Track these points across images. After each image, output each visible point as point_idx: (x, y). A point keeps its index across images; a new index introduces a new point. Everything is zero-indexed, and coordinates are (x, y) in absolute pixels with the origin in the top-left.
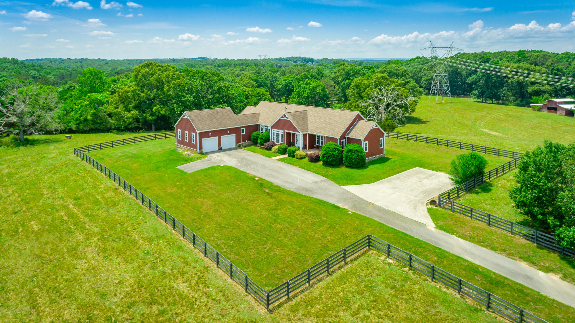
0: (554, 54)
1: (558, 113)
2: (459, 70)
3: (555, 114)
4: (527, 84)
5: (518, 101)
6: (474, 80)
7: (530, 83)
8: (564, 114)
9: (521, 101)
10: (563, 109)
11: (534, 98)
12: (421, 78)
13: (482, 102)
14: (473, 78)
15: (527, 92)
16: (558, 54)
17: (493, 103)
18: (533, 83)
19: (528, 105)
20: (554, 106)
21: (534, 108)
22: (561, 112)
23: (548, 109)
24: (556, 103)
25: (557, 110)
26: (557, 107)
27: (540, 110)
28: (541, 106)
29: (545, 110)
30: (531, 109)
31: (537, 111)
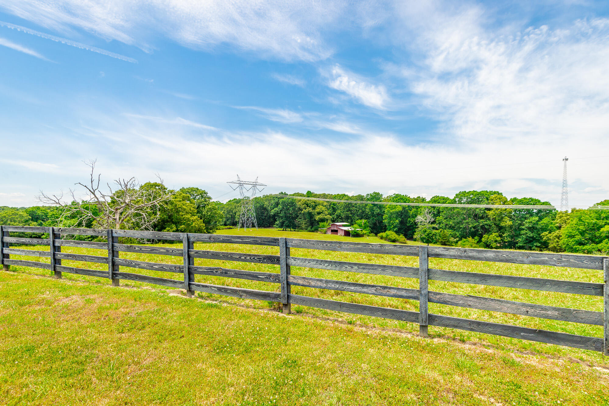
0: (329, 194)
1: (339, 234)
2: (265, 206)
3: (336, 235)
4: (315, 214)
5: (309, 229)
6: (276, 211)
7: (317, 213)
8: (343, 234)
9: (311, 228)
10: (342, 230)
11: (321, 224)
12: (235, 213)
13: (283, 230)
14: (275, 210)
15: (315, 220)
16: (332, 195)
17: (291, 231)
18: (319, 213)
19: (316, 230)
20: (336, 229)
21: (321, 232)
22: (341, 233)
23: (331, 231)
24: (337, 226)
25: (338, 232)
26: (338, 229)
27: (326, 232)
28: (326, 229)
29: (329, 233)
30: (319, 232)
31: (324, 233)
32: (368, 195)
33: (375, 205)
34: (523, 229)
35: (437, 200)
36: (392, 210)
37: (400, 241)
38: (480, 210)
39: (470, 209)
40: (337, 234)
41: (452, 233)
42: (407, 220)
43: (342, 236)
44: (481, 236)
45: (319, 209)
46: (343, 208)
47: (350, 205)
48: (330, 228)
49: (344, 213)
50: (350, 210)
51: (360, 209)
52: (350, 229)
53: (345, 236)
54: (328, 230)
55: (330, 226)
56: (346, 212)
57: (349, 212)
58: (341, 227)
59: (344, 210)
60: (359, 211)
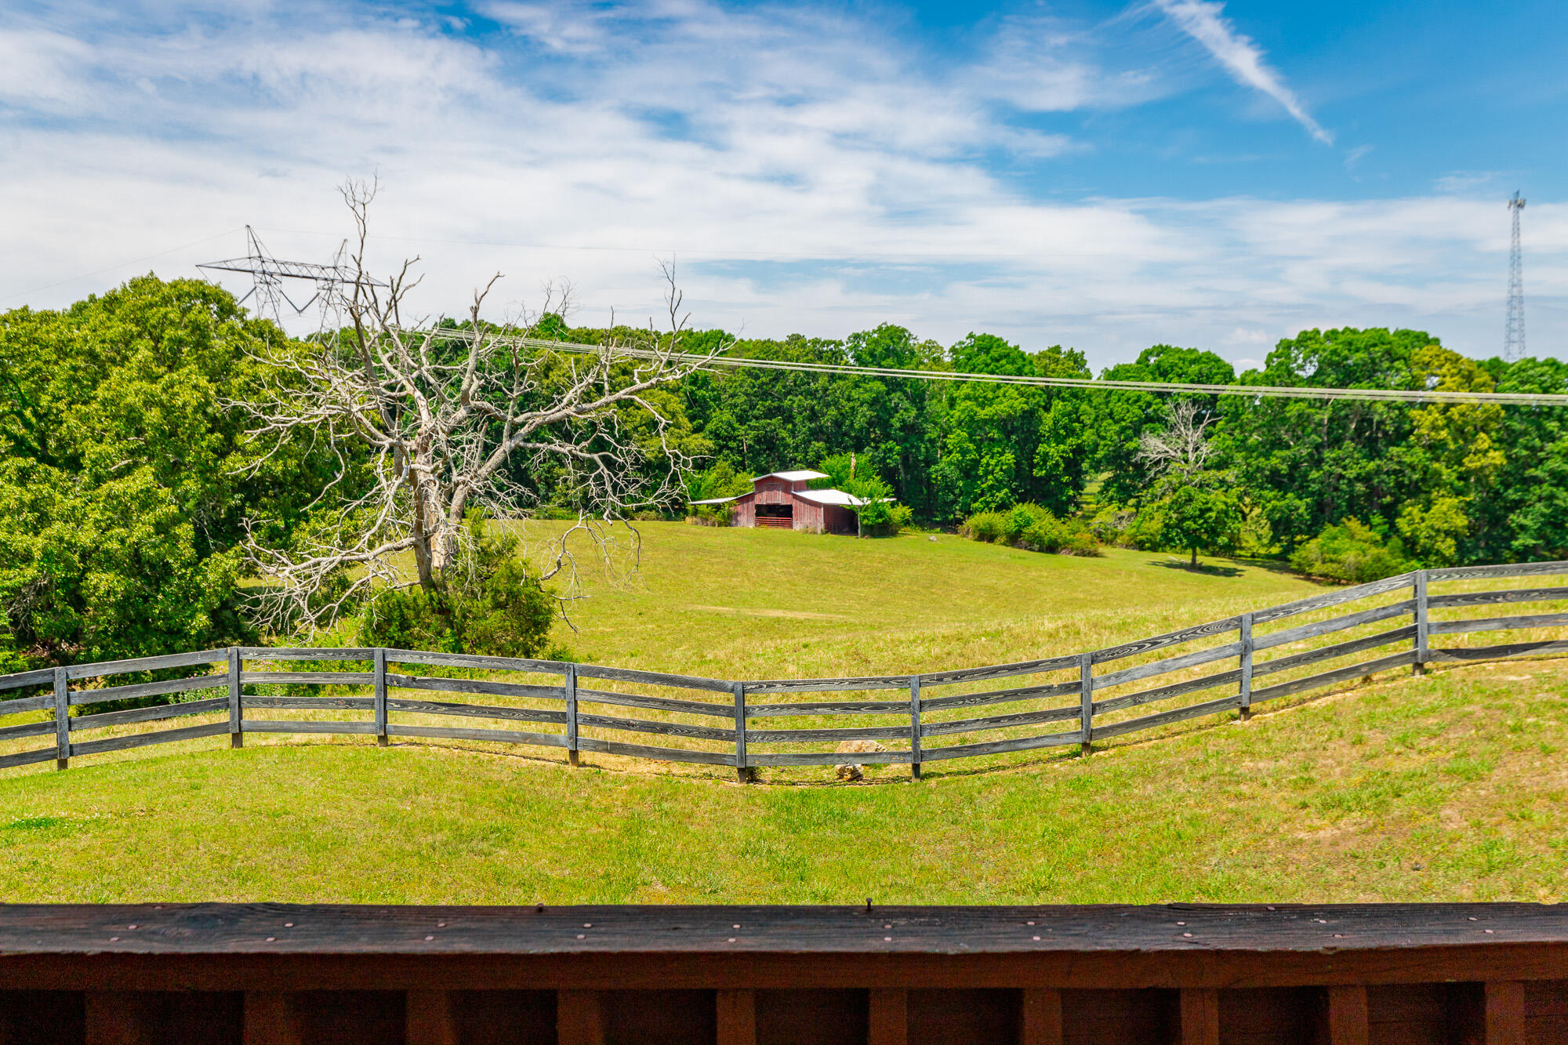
1: (798, 526)
3: (788, 530)
8: (821, 526)
10: (813, 506)
20: (779, 498)
21: (704, 518)
22: (807, 521)
23: (757, 514)
24: (787, 486)
25: (791, 516)
26: (794, 503)
27: (729, 520)
28: (730, 504)
29: (747, 522)
30: (688, 519)
31: (720, 525)
32: (857, 337)
33: (894, 385)
34: (1538, 481)
35: (1172, 366)
36: (982, 406)
37: (1076, 544)
38: (1389, 406)
39: (1348, 405)
40: (791, 526)
41: (1278, 504)
42: (1033, 451)
43: (815, 533)
44: (1391, 513)
46: (743, 398)
47: (779, 386)
48: (750, 497)
49: (753, 423)
50: (778, 408)
51: (828, 405)
52: (857, 502)
53: (834, 533)
54: (739, 508)
55: (750, 491)
56: (762, 421)
57: (776, 421)
58: (801, 490)
59: (753, 407)
60: (824, 415)
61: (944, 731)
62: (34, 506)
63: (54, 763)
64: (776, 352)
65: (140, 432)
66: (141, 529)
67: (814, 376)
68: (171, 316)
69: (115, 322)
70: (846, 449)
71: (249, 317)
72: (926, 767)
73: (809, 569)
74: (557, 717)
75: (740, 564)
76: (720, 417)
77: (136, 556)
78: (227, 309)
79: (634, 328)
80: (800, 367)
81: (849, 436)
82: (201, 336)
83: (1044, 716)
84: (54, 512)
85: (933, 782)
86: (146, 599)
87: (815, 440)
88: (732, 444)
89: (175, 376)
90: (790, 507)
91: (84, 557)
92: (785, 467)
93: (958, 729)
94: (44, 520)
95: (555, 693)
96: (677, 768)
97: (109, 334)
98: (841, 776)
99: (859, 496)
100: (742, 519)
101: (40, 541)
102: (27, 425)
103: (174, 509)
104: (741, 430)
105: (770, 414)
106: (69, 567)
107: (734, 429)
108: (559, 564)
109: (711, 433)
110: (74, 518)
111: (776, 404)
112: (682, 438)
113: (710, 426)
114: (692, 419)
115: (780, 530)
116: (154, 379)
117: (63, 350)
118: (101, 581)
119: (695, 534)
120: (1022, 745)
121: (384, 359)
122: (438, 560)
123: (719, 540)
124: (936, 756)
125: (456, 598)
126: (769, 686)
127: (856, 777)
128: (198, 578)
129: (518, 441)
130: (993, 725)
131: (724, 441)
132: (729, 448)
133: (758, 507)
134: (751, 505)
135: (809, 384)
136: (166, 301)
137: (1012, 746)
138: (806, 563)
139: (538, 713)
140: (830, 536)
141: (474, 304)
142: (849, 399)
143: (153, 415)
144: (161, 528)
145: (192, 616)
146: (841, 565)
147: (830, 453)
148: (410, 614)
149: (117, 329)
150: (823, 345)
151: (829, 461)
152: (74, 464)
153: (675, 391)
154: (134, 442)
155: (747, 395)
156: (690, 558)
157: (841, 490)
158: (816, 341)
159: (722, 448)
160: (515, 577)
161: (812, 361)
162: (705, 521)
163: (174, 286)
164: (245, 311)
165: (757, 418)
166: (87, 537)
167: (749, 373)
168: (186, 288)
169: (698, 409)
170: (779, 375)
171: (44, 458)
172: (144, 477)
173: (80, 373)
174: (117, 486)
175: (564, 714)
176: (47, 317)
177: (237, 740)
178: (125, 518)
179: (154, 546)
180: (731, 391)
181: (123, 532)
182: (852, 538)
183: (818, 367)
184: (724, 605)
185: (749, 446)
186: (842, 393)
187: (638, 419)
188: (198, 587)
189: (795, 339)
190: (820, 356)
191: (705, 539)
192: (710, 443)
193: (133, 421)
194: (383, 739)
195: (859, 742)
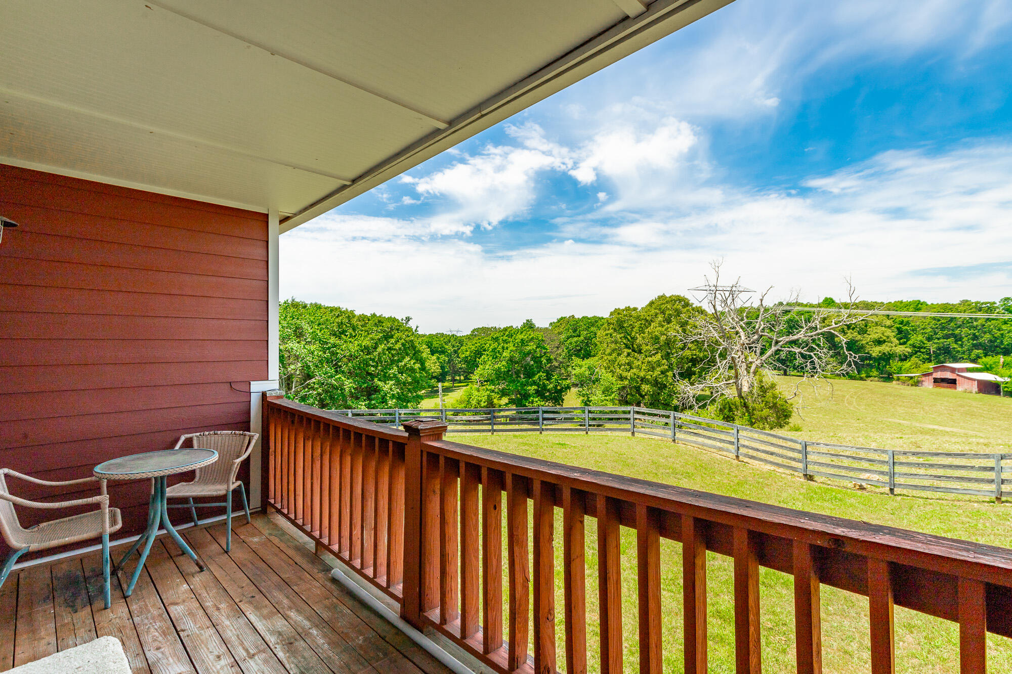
1: (960, 388)
4: (869, 344)
7: (873, 342)
8: (976, 390)
11: (896, 365)
18: (879, 342)
19: (886, 378)
20: (949, 375)
22: (966, 387)
23: (934, 382)
24: (953, 370)
25: (956, 384)
26: (958, 378)
27: (917, 384)
28: (918, 377)
29: (928, 384)
30: (894, 382)
31: (912, 385)
40: (956, 388)
43: (971, 392)
45: (875, 333)
46: (930, 330)
47: (952, 324)
48: (931, 374)
49: (936, 341)
50: (952, 334)
51: (985, 333)
52: (999, 379)
53: (984, 393)
54: (924, 379)
55: (931, 371)
56: (941, 340)
57: (951, 340)
58: (962, 372)
59: (936, 334)
60: (982, 337)
61: (907, 476)
62: (628, 364)
63: (585, 432)
64: (950, 309)
65: (658, 343)
66: (657, 372)
67: (976, 320)
68: (668, 307)
69: (653, 309)
70: (997, 354)
71: (694, 306)
72: (897, 491)
73: (963, 409)
74: (732, 443)
75: (920, 403)
76: (916, 339)
77: (656, 380)
78: (687, 304)
79: (870, 301)
80: (966, 316)
81: (1000, 347)
82: (678, 313)
83: (969, 480)
84: (634, 366)
85: (899, 498)
86: (659, 394)
87: (976, 349)
88: (922, 350)
89: (669, 326)
90: (955, 380)
91: (642, 380)
92: (956, 360)
93: (915, 477)
94: (631, 368)
95: (731, 434)
96: (781, 470)
97: (650, 313)
98: (855, 487)
99: (1002, 377)
100: (925, 384)
101: (629, 374)
102: (629, 340)
103: (667, 367)
104: (928, 344)
105: (947, 337)
106: (637, 382)
107: (924, 344)
108: (795, 394)
109: (911, 345)
110: (638, 367)
111: (950, 332)
112: (892, 347)
113: (909, 342)
114: (899, 339)
115: (949, 390)
116: (663, 326)
117: (638, 318)
118: (645, 388)
119: (897, 388)
120: (954, 491)
121: (730, 318)
122: (745, 389)
123: (910, 392)
124: (902, 487)
125: (750, 404)
126: (817, 444)
127: (862, 488)
128: (674, 389)
129: (778, 347)
130: (936, 478)
131: (917, 349)
132: (921, 352)
133: (934, 378)
134: (931, 378)
135: (972, 323)
136: (667, 302)
137: (949, 490)
138: (963, 406)
139: (724, 440)
140: (981, 394)
141: (761, 298)
142: (999, 330)
143: (663, 338)
144: (662, 373)
145: (672, 400)
146: (985, 409)
147: (986, 355)
148: (733, 407)
149: (653, 312)
150: (983, 304)
151: (984, 359)
152: (640, 352)
153: (890, 327)
154: (657, 346)
155: (932, 329)
156: (891, 399)
157: (991, 373)
158: (977, 303)
159: (916, 352)
160: (775, 397)
161: (974, 312)
162: (904, 383)
163: (670, 297)
164: (693, 304)
165: (938, 339)
166: (642, 374)
167: (934, 319)
168: (674, 298)
169: (903, 335)
170: (952, 319)
171: (634, 351)
172: (659, 356)
173: (642, 325)
174: (650, 359)
175: (733, 442)
176: (635, 309)
177: (633, 433)
178: (653, 369)
179: (661, 378)
180: (923, 327)
181: (652, 373)
182: (997, 397)
183: (979, 315)
184: (904, 419)
185: (934, 351)
186: (995, 327)
187: (869, 339)
188: (674, 391)
189: (964, 302)
190: (980, 310)
191: (902, 391)
192: (910, 350)
193: (656, 339)
194: (674, 441)
195: (869, 475)
